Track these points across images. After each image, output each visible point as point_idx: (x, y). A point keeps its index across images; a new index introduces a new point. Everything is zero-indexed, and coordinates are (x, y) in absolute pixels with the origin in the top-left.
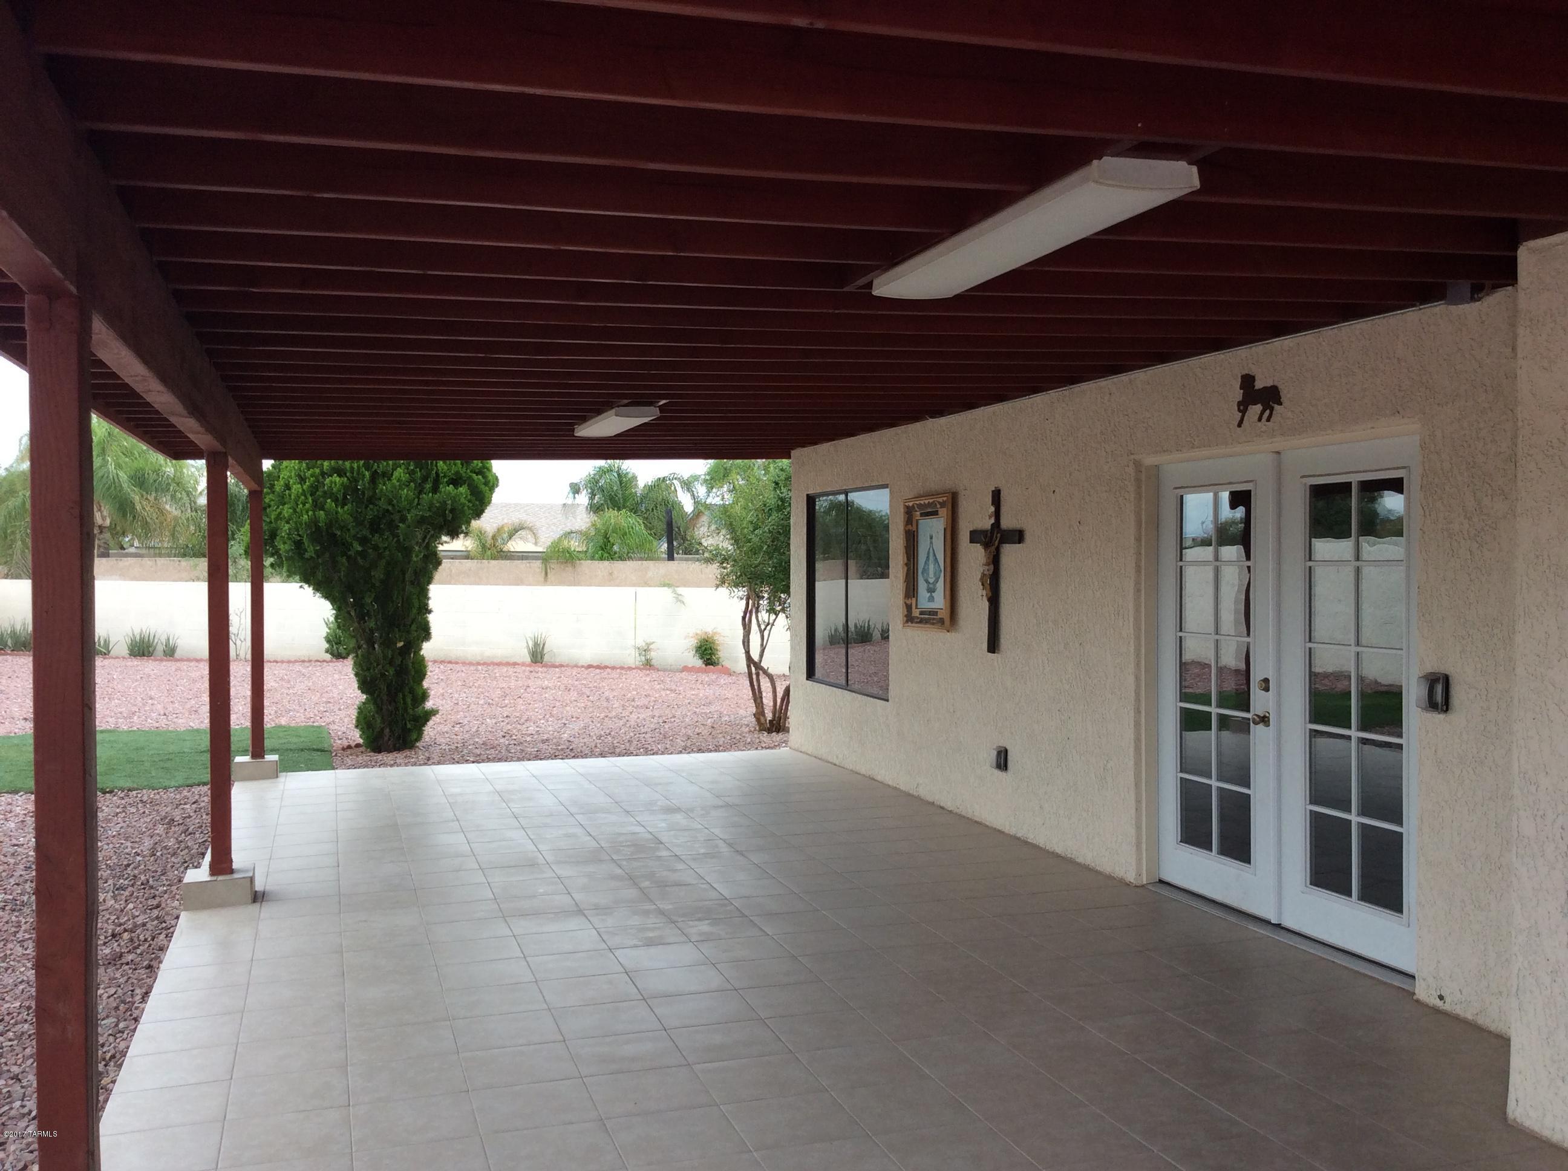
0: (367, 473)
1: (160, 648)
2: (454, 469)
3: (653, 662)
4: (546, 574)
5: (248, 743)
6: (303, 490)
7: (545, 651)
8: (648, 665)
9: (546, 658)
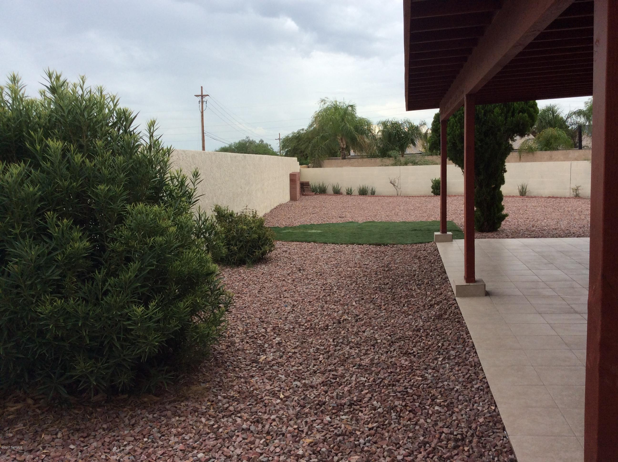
0: (483, 111)
1: (369, 192)
2: (521, 106)
3: (580, 195)
4: (520, 157)
5: (440, 227)
6: (456, 121)
7: (527, 190)
8: (577, 196)
9: (527, 194)
